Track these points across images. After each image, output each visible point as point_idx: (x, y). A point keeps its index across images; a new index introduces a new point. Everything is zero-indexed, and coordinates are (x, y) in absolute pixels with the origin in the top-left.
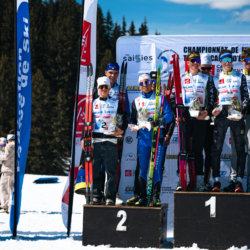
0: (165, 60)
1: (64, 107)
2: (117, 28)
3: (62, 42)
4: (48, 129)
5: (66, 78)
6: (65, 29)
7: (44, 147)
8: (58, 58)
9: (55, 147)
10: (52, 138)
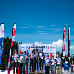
0: (27, 48)
1: (7, 57)
2: (17, 43)
3: (7, 46)
4: (3, 61)
5: (7, 52)
6: (7, 43)
7: (2, 65)
8: (6, 49)
9: (5, 65)
10: (4, 63)
